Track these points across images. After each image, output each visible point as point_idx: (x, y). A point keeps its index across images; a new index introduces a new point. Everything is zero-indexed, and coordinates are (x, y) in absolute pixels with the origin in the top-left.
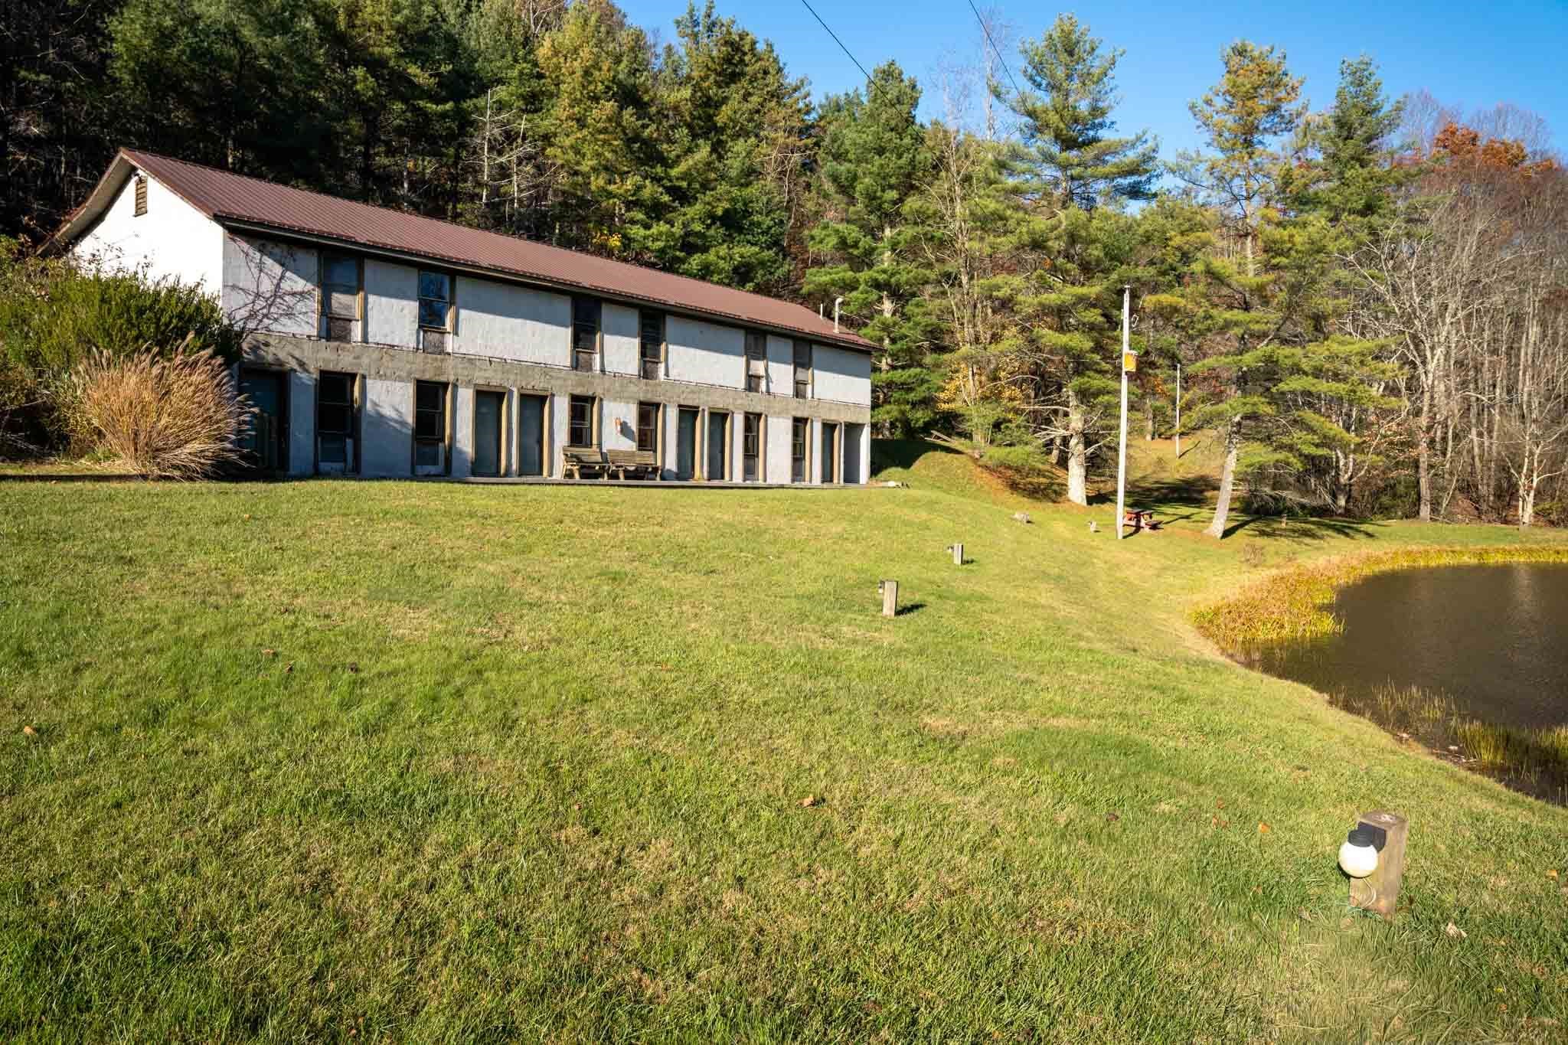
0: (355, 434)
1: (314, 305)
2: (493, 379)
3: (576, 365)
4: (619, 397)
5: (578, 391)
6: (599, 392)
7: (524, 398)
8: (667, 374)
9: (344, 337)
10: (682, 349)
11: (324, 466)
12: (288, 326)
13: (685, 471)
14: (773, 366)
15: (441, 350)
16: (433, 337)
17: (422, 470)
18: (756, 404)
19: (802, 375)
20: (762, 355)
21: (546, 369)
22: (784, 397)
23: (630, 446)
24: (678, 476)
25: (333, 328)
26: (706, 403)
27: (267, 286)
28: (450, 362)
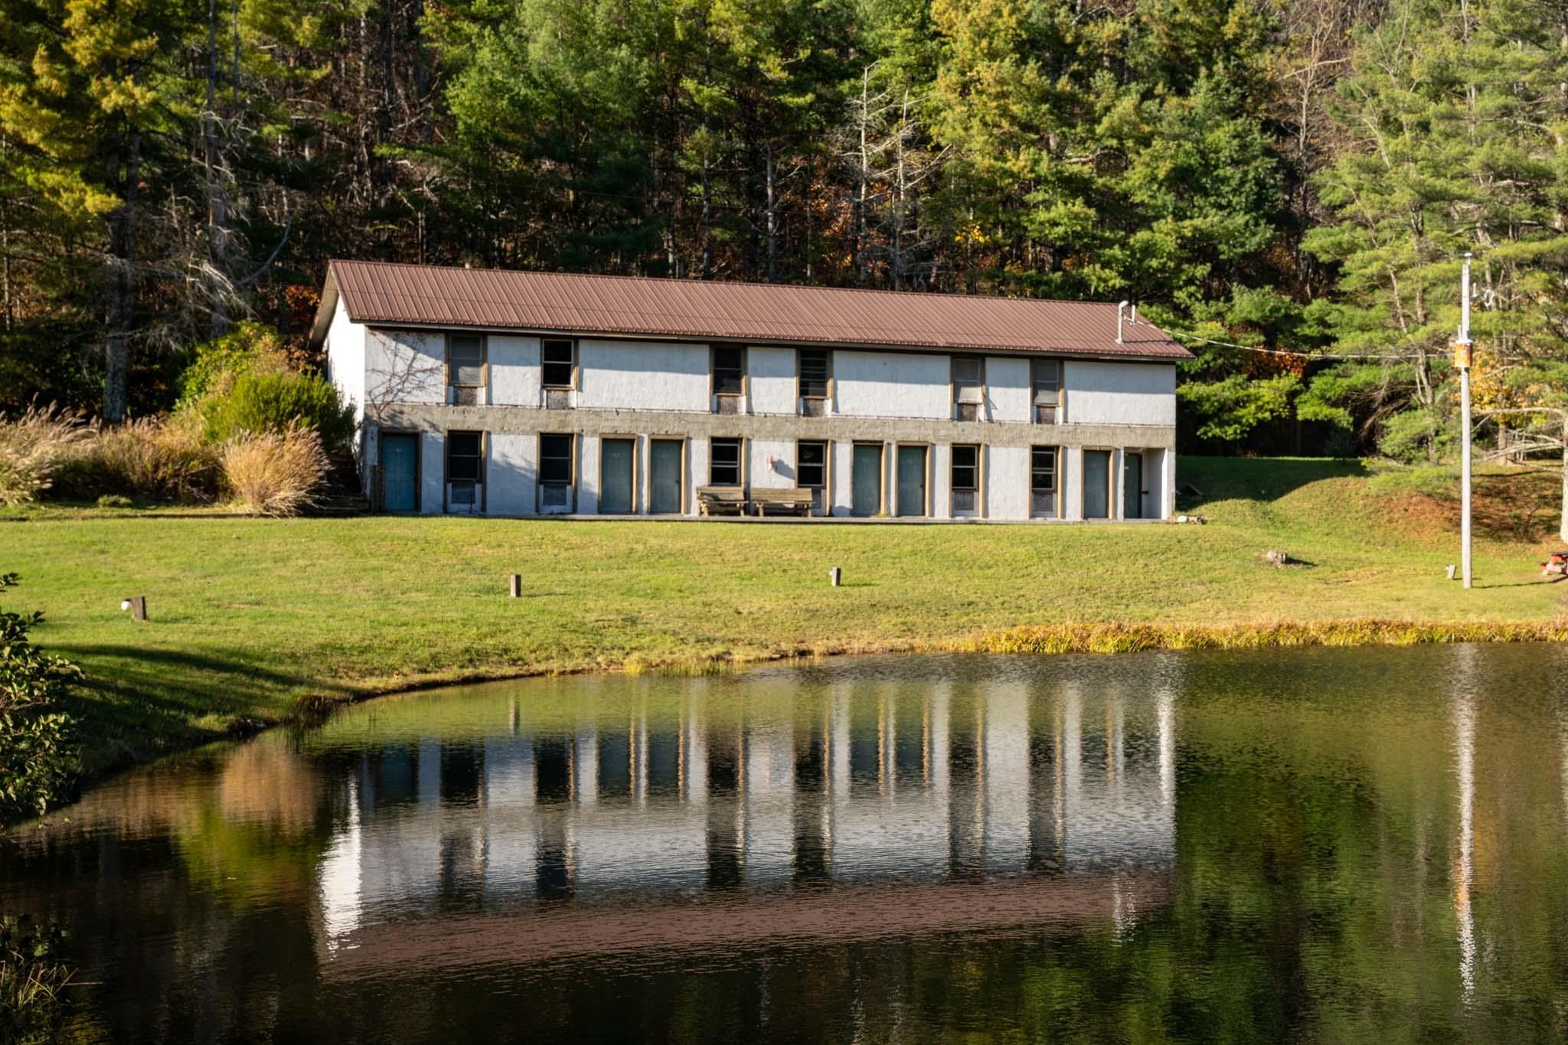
0: (482, 481)
1: (442, 378)
2: (622, 427)
3: (717, 409)
4: (773, 435)
5: (720, 433)
6: (746, 433)
7: (656, 443)
8: (835, 408)
9: (471, 401)
10: (855, 384)
11: (455, 507)
12: (419, 397)
13: (863, 507)
14: (996, 393)
15: (565, 406)
16: (556, 395)
17: (548, 509)
18: (967, 434)
19: (1044, 397)
20: (980, 380)
21: (681, 416)
22: (1016, 425)
23: (789, 483)
24: (853, 513)
25: (459, 394)
26: (892, 438)
27: (401, 367)
28: (573, 417)
